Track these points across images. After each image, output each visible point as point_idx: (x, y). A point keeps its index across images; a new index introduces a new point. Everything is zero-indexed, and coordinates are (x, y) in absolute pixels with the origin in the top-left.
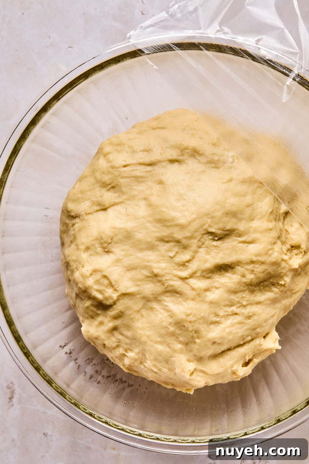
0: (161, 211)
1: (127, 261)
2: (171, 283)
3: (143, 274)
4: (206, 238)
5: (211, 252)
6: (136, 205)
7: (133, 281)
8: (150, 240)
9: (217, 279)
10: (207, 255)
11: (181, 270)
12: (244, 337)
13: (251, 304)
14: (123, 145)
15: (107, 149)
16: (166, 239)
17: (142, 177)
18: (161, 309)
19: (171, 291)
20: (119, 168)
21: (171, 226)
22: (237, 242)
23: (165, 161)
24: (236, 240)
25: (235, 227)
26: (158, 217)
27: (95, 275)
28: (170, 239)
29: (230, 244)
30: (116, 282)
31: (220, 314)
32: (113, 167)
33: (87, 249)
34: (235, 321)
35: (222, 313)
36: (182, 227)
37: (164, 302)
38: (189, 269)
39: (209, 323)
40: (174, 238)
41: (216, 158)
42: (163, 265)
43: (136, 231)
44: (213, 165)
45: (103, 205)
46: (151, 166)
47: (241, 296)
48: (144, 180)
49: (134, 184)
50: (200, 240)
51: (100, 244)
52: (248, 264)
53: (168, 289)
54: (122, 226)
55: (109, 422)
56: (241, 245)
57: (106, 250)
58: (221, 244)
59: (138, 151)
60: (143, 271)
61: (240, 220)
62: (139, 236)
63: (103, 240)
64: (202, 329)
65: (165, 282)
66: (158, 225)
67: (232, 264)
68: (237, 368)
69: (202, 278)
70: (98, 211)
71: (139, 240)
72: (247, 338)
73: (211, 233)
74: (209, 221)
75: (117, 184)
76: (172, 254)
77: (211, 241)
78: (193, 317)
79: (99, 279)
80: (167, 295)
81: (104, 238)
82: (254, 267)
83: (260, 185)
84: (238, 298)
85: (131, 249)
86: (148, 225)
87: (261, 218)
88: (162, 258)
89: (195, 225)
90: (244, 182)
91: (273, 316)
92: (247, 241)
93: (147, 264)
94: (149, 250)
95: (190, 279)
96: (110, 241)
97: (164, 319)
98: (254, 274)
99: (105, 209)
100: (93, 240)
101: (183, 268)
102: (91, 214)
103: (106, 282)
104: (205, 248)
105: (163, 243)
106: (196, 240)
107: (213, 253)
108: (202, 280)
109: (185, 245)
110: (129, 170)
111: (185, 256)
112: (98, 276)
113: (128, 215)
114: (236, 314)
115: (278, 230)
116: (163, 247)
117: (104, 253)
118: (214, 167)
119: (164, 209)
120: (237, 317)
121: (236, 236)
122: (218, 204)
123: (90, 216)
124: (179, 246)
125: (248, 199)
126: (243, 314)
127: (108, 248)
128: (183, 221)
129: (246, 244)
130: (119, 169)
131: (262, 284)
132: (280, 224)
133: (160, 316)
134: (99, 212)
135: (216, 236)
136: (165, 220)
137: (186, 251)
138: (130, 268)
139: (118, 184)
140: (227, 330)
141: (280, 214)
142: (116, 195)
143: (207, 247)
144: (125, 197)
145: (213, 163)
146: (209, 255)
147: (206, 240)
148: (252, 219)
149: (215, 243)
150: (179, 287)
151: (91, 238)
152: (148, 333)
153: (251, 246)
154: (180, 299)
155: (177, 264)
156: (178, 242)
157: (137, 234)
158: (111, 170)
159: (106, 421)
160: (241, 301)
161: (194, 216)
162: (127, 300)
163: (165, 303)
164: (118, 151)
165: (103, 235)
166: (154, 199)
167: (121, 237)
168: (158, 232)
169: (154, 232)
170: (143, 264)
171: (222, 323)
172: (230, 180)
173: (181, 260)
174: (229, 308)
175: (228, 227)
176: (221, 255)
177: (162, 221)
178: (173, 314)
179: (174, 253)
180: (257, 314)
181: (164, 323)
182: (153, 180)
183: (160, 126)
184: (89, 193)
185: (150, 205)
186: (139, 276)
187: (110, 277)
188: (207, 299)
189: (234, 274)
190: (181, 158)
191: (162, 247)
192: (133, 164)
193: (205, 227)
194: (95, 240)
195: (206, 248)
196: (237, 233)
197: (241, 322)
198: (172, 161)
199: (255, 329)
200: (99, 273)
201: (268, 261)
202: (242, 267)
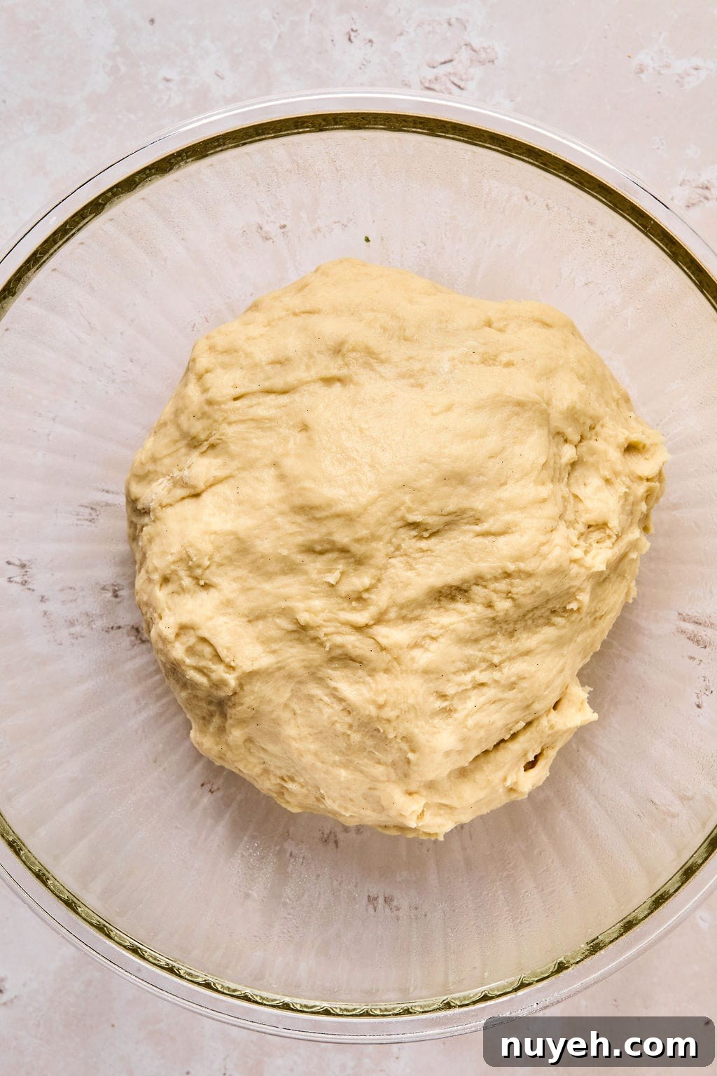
0: (304, 489)
1: (244, 603)
2: (338, 639)
3: (280, 628)
4: (403, 536)
5: (416, 564)
6: (257, 479)
7: (263, 643)
8: (285, 552)
9: (434, 620)
10: (407, 570)
11: (354, 609)
12: (508, 726)
13: (510, 659)
14: (236, 351)
15: (203, 362)
16: (318, 548)
17: (270, 419)
18: (327, 695)
19: (340, 657)
20: (224, 403)
21: (326, 518)
22: (471, 535)
23: (314, 382)
24: (469, 531)
25: (465, 504)
26: (298, 501)
27: (185, 634)
28: (327, 546)
29: (456, 541)
30: (228, 649)
31: (447, 693)
32: (210, 403)
33: (166, 580)
34: (482, 699)
35: (450, 690)
36: (348, 518)
37: (331, 679)
38: (370, 605)
39: (428, 714)
40: (332, 543)
41: (416, 366)
42: (317, 603)
43: (257, 537)
44: (412, 381)
45: (194, 487)
46: (287, 395)
47: (487, 646)
48: (273, 424)
49: (252, 436)
50: (390, 542)
51: (188, 570)
52: (496, 579)
53: (334, 654)
54: (228, 526)
55: (214, 984)
56: (480, 539)
57: (202, 583)
58: (436, 545)
59: (264, 363)
60: (278, 621)
61: (475, 488)
62: (265, 546)
63: (192, 560)
64: (416, 731)
65: (325, 639)
66: (300, 519)
67: (462, 584)
68: (515, 780)
69: (400, 621)
70: (183, 499)
71: (263, 557)
72: (516, 726)
73: (414, 525)
74: (407, 498)
75: (221, 439)
76: (332, 579)
77: (414, 540)
78: (392, 710)
79: (194, 645)
80: (333, 666)
81: (193, 555)
82: (511, 585)
83: (517, 409)
84: (480, 651)
85: (250, 575)
86: (279, 520)
87: (522, 478)
88: (313, 589)
89: (377, 512)
90: (479, 407)
91: (561, 671)
92: (493, 530)
93: (283, 604)
94: (286, 574)
95: (376, 627)
96: (207, 563)
97: (336, 718)
98: (512, 598)
99: (197, 495)
100: (174, 562)
101: (357, 605)
102: (171, 505)
103: (207, 650)
104: (401, 556)
105: (313, 557)
106: (382, 543)
107: (420, 566)
108: (400, 626)
109: (358, 556)
110: (244, 407)
111: (360, 580)
112: (191, 640)
113: (240, 503)
114: (482, 685)
115: (559, 499)
116: (314, 566)
117: (197, 589)
118: (413, 386)
119: (308, 484)
120: (485, 690)
121: (468, 523)
122: (425, 461)
123: (169, 510)
124: (346, 558)
125: (492, 442)
126: (496, 681)
127: (204, 577)
128: (349, 506)
129: (491, 538)
130: (223, 406)
131: (530, 615)
132: (563, 486)
133: (327, 711)
134: (186, 501)
135: (426, 530)
136: (312, 508)
137: (362, 567)
138: (255, 617)
139: (222, 437)
140: (470, 722)
141: (561, 466)
142: (219, 461)
143: (406, 555)
144: (235, 464)
145: (411, 376)
146: (411, 570)
147: (404, 540)
148: (502, 481)
149: (423, 544)
150: (354, 647)
151: (170, 558)
152: (312, 747)
153: (502, 540)
154: (360, 672)
155: (346, 597)
156: (344, 551)
157: (258, 542)
158: (206, 408)
159: (205, 981)
160: (489, 656)
161: (373, 493)
162: (259, 684)
163: (333, 684)
164: (225, 366)
165: (192, 552)
166: (289, 464)
167: (228, 553)
168: (300, 533)
169: (292, 534)
170: (276, 606)
171: (456, 710)
172: (449, 408)
173: (352, 588)
174: (465, 675)
175: (451, 507)
176: (438, 566)
177: (307, 511)
178: (349, 705)
179: (337, 574)
180: (527, 675)
181: (338, 726)
182: (291, 423)
183: (308, 308)
184: (167, 461)
185: (282, 477)
186: (273, 632)
187: (213, 641)
188: (415, 666)
189: (468, 602)
190: (343, 372)
191: (312, 565)
192: (253, 393)
193: (399, 514)
194: (178, 562)
195: (405, 558)
196: (471, 517)
197: (495, 699)
198: (328, 381)
199: (528, 707)
200: (192, 632)
201: (541, 568)
202: (485, 587)
